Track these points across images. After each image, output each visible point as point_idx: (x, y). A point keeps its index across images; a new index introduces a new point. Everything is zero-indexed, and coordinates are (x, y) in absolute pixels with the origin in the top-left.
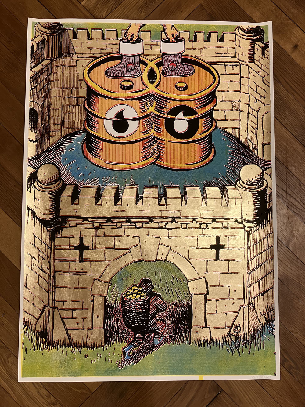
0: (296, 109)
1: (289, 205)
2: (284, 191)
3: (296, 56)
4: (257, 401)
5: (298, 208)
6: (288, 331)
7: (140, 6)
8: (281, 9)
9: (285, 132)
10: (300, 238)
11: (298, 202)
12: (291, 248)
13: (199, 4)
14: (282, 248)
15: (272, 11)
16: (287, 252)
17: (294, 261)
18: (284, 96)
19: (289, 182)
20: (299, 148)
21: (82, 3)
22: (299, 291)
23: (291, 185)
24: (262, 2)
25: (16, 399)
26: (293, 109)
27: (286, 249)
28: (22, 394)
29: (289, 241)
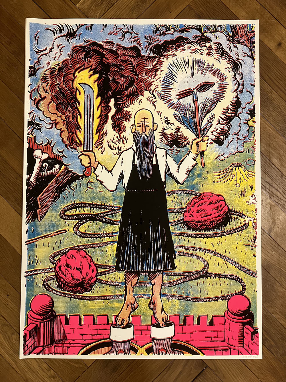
0: (279, 104)
1: (272, 196)
2: (267, 182)
3: (279, 54)
4: (239, 376)
5: (280, 199)
6: (269, 313)
7: (131, 8)
8: (266, 8)
9: (268, 127)
10: (281, 226)
11: (280, 193)
12: (273, 236)
13: (187, 5)
14: (264, 235)
15: (257, 10)
16: (269, 239)
17: (275, 248)
18: (268, 93)
19: (271, 174)
20: (281, 141)
21: (77, 5)
22: (280, 276)
23: (274, 176)
24: (248, 2)
25: (20, 372)
26: (276, 105)
27: (268, 237)
28: (25, 368)
29: (271, 229)
